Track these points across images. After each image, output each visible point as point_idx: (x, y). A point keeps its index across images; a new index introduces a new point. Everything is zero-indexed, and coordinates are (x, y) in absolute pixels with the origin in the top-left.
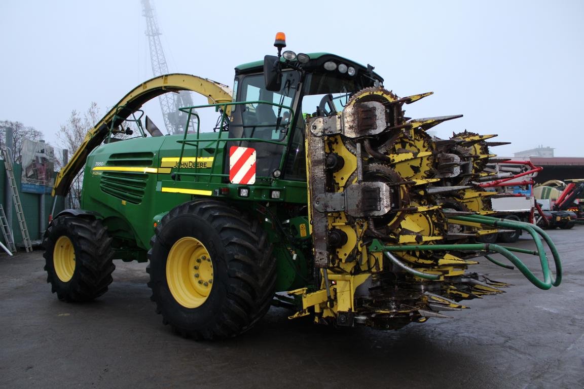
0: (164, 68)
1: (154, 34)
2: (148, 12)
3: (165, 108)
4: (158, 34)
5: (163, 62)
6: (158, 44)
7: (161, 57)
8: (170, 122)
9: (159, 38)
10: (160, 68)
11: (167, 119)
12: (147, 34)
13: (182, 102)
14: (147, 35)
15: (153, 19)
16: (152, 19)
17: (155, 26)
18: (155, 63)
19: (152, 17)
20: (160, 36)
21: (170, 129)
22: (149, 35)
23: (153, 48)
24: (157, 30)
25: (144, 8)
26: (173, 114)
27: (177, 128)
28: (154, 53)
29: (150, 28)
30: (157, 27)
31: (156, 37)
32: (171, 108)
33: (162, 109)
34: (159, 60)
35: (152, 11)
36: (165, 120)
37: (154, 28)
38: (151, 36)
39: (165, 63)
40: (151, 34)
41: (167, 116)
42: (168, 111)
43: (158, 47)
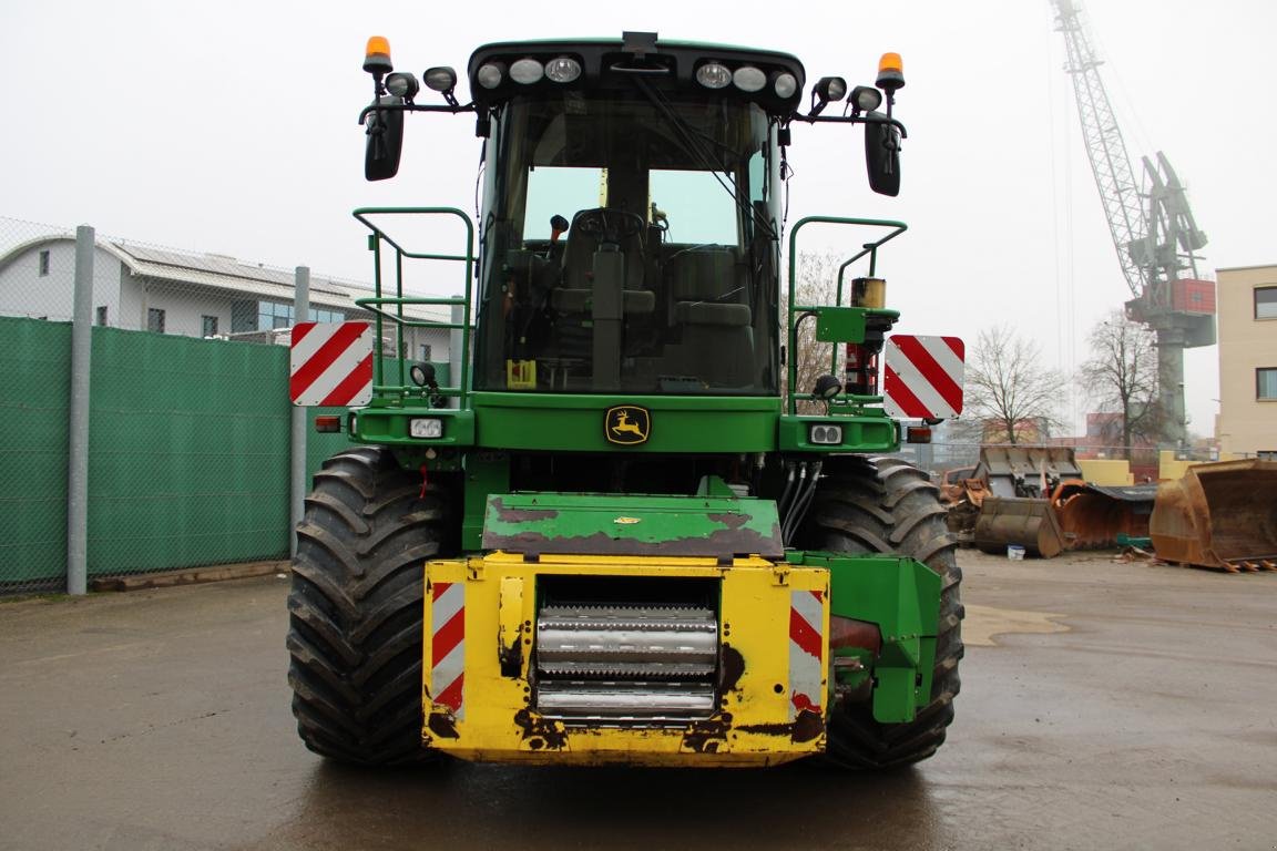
0: (1113, 140)
1: (1084, 66)
2: (1067, 18)
3: (1122, 232)
4: (1095, 64)
5: (1111, 125)
6: (1096, 88)
7: (1104, 116)
8: (1134, 262)
9: (1096, 72)
10: (1103, 141)
11: (1126, 257)
12: (1069, 68)
13: (1164, 211)
14: (1069, 72)
15: (1082, 34)
16: (1077, 33)
17: (1087, 50)
18: (1093, 132)
19: (1079, 29)
20: (1098, 67)
21: (1135, 278)
22: (1073, 71)
23: (1085, 98)
24: (1092, 55)
25: (1058, 13)
26: (1141, 242)
27: (1154, 273)
28: (1087, 110)
29: (1075, 54)
30: (1091, 50)
31: (1090, 73)
32: (1136, 229)
33: (1114, 234)
34: (1101, 123)
35: (1078, 15)
36: (1121, 259)
37: (1083, 52)
38: (1079, 71)
39: (1116, 127)
40: (1077, 67)
41: (1126, 249)
42: (1128, 239)
43: (1097, 94)
